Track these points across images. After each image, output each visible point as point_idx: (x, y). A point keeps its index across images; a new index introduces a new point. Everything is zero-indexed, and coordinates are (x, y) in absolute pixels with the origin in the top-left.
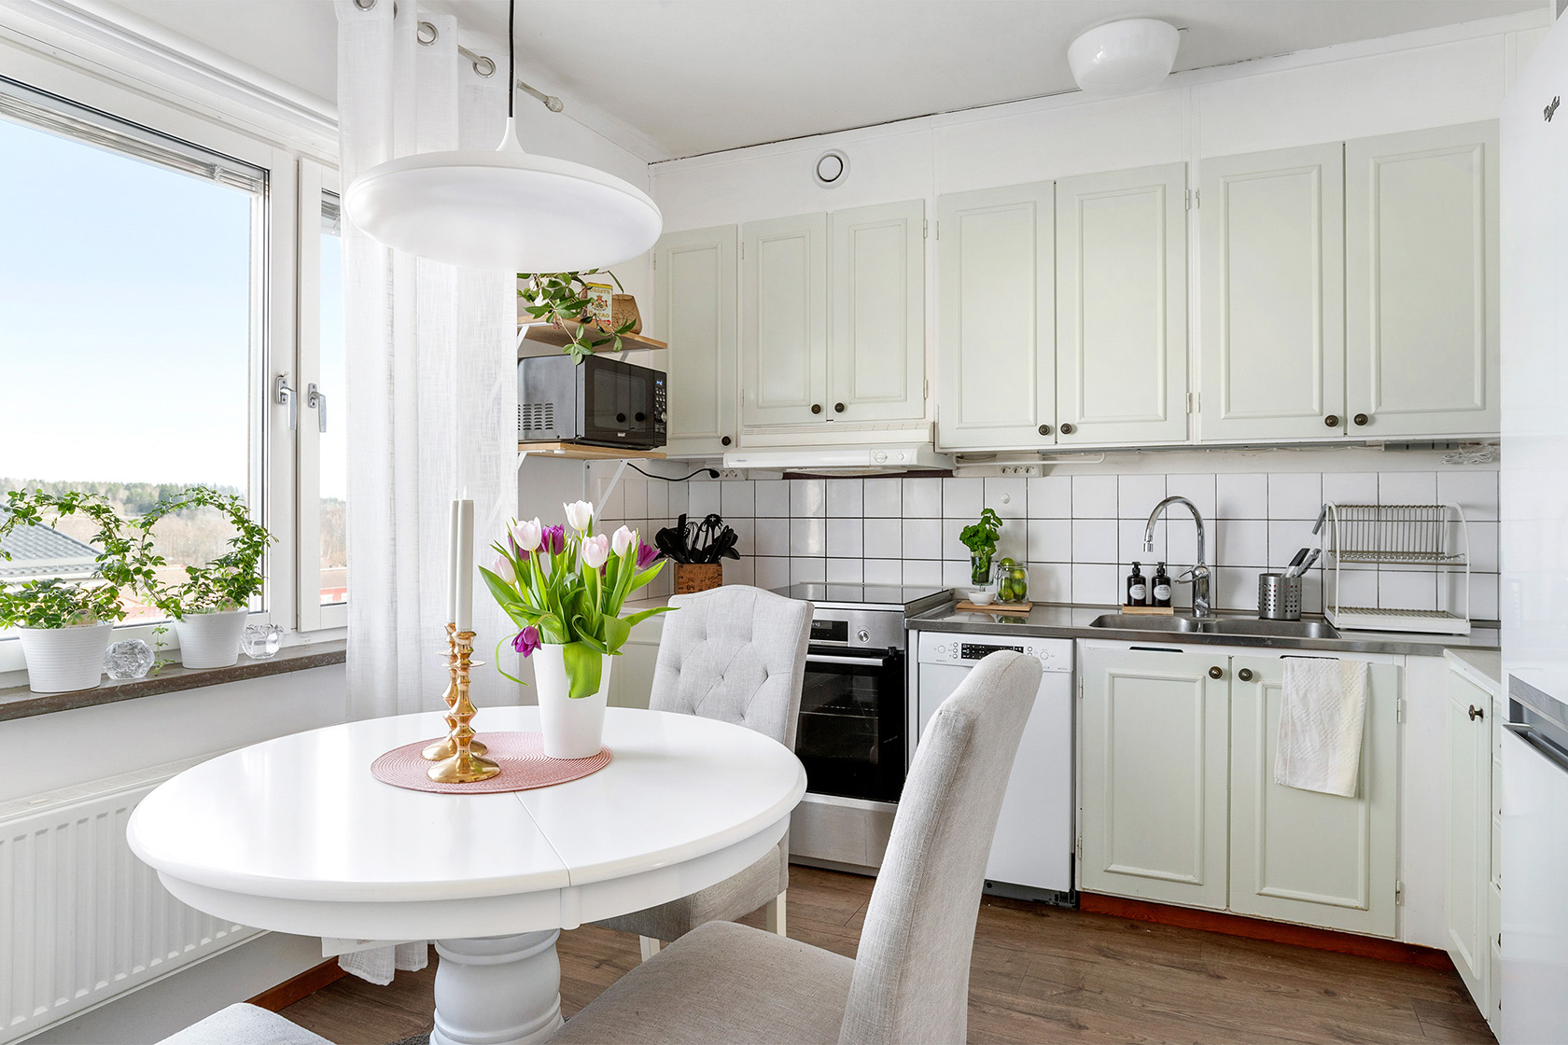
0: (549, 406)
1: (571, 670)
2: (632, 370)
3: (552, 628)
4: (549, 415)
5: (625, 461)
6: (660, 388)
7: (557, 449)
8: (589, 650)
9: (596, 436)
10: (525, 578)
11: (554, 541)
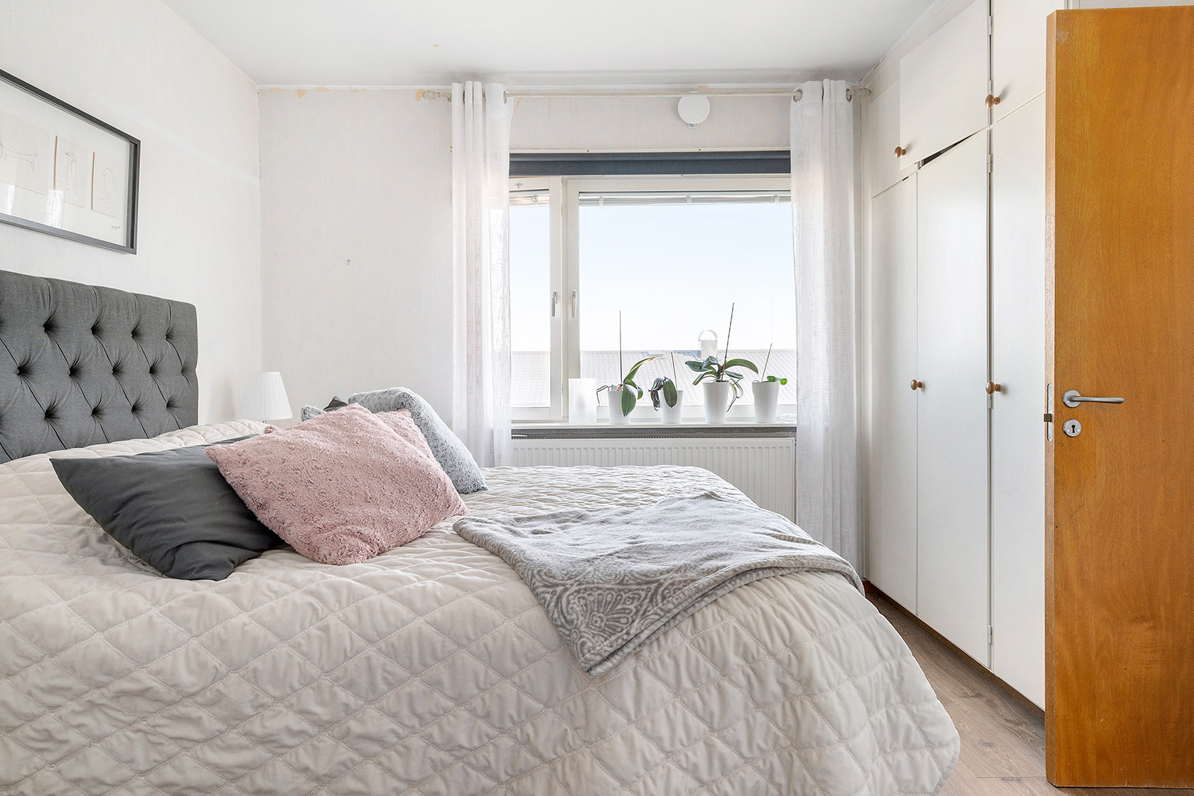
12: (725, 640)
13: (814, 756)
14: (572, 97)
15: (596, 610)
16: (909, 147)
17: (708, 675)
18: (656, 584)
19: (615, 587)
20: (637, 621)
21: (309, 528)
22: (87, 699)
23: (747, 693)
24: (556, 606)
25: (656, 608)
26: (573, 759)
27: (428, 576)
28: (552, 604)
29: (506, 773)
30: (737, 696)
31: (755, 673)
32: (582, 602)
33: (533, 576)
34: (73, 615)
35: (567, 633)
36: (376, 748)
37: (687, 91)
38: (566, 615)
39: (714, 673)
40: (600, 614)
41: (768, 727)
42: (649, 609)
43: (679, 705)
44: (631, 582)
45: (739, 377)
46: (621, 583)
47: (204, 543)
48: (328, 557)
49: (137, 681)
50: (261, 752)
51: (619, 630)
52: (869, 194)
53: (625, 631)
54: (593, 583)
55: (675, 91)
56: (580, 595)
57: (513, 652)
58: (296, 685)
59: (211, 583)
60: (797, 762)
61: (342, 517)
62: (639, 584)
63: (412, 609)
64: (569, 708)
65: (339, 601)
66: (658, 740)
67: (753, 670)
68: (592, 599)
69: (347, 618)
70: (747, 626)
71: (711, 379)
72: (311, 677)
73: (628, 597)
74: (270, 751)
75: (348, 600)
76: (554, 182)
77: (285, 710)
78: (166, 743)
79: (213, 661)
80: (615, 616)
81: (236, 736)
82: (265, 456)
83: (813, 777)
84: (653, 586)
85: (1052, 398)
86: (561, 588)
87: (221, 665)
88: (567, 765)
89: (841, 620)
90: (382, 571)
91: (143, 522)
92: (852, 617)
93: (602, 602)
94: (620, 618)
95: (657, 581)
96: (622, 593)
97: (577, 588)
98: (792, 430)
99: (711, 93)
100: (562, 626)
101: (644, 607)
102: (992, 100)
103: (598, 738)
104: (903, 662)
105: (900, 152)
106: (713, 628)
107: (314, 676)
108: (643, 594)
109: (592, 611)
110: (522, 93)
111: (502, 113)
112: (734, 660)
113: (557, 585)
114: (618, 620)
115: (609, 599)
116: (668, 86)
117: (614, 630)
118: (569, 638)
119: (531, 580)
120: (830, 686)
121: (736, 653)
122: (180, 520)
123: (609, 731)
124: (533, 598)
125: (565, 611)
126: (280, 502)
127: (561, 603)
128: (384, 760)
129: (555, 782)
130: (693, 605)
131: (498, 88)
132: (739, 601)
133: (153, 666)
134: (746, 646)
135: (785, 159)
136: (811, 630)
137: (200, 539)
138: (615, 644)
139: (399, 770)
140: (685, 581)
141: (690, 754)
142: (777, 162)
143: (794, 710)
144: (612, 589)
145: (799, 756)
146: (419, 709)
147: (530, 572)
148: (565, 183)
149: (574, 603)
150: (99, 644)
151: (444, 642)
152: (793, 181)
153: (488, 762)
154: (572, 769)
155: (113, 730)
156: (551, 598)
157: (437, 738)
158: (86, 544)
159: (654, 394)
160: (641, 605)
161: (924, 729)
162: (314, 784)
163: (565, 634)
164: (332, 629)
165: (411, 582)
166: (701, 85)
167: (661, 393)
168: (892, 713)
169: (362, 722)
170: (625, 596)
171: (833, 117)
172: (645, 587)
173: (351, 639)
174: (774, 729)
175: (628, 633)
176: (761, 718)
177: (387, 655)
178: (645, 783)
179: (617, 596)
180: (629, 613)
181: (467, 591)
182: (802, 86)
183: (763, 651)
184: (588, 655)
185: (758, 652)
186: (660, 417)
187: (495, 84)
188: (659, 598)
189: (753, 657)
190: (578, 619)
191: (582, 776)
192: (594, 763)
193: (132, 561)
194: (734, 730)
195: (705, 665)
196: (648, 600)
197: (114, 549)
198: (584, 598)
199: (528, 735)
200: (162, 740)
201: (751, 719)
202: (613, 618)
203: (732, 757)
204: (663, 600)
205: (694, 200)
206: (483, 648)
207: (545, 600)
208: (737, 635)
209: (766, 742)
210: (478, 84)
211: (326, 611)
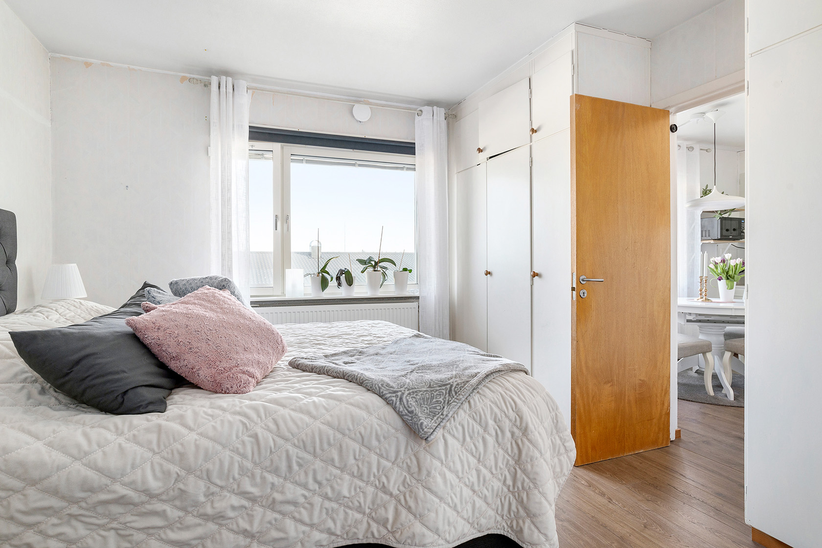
0: (709, 231)
1: (727, 284)
2: (731, 219)
3: (724, 276)
4: (709, 233)
5: (730, 244)
6: (743, 223)
7: (712, 242)
8: (731, 281)
9: (724, 238)
10: (717, 268)
11: (723, 261)
12: (486, 412)
13: (529, 467)
14: (288, 95)
15: (422, 403)
16: (485, 149)
17: (478, 433)
18: (449, 386)
19: (428, 389)
20: (446, 407)
21: (214, 371)
22: (67, 513)
23: (494, 439)
24: (400, 404)
25: (454, 399)
26: (411, 491)
27: (310, 394)
28: (398, 403)
29: (369, 508)
30: (491, 440)
31: (499, 428)
32: (414, 400)
33: (380, 388)
34: (51, 451)
35: (410, 418)
36: (291, 508)
37: (358, 102)
38: (408, 408)
39: (481, 431)
40: (426, 406)
41: (504, 456)
42: (450, 400)
43: (464, 451)
44: (435, 386)
45: (386, 268)
46: (430, 387)
47: (143, 387)
48: (230, 389)
49: (114, 492)
50: (212, 526)
51: (437, 413)
52: (455, 170)
53: (440, 414)
54: (415, 388)
55: (350, 101)
56: (411, 396)
57: (377, 434)
58: (237, 476)
59: (158, 415)
60: (519, 471)
61: (235, 362)
62: (440, 386)
63: (311, 416)
64: (407, 463)
65: (259, 416)
66: (456, 473)
67: (498, 426)
68: (419, 398)
69: (268, 427)
70: (496, 404)
71: (371, 269)
72: (248, 469)
73: (437, 394)
74: (217, 524)
75: (266, 416)
76: (276, 146)
77: (228, 495)
78: (135, 533)
79: (174, 469)
80: (433, 406)
81: (192, 518)
82: (172, 323)
83: (529, 478)
84: (448, 386)
85: (575, 279)
86: (400, 393)
87: (180, 471)
88: (407, 496)
89: (535, 395)
90: (275, 394)
91: (93, 376)
92: (538, 393)
93: (424, 398)
94: (436, 406)
95: (449, 384)
96: (433, 392)
97: (408, 392)
98: (418, 298)
99: (371, 105)
100: (406, 415)
101: (447, 399)
102: (533, 131)
103: (427, 477)
104: (558, 413)
105: (480, 150)
106: (479, 406)
107: (249, 468)
108: (444, 392)
109: (421, 404)
110: (256, 89)
111: (244, 100)
112: (491, 422)
113: (397, 392)
114: (435, 407)
115: (428, 397)
116: (346, 97)
117: (434, 414)
118: (411, 422)
119: (380, 390)
120: (535, 429)
121: (491, 419)
122: (124, 372)
123: (433, 471)
124: (383, 400)
125: (406, 406)
126: (189, 355)
127: (403, 401)
128: (297, 515)
129: (400, 507)
130: (469, 395)
131: (243, 84)
132: (488, 390)
133: (126, 479)
134: (496, 415)
135: (412, 147)
136: (524, 402)
137: (141, 384)
138: (437, 421)
139: (306, 519)
140: (463, 382)
141: (470, 477)
142: (408, 148)
143: (518, 445)
144: (427, 391)
145: (520, 468)
146: (319, 478)
147: (376, 386)
148: (282, 148)
149: (411, 401)
150: (79, 470)
151: (334, 434)
152: (417, 159)
153: (360, 503)
154: (411, 497)
155: (88, 532)
156: (396, 399)
157: (330, 494)
158: (29, 397)
159: (338, 278)
160: (445, 398)
161: (565, 445)
162: (249, 540)
163: (408, 419)
164: (260, 435)
165: (302, 399)
166: (365, 99)
167: (343, 278)
168: (553, 440)
169: (282, 493)
170: (435, 394)
171: (439, 127)
172: (444, 388)
173: (274, 440)
174: (507, 456)
175: (442, 414)
176: (501, 452)
177: (298, 447)
178: (451, 497)
179: (431, 394)
180: (440, 403)
181: (341, 401)
182: (422, 108)
183: (503, 416)
184: (425, 430)
185: (501, 416)
186: (343, 292)
187: (241, 80)
188: (453, 393)
189: (499, 420)
190: (416, 410)
191: (419, 500)
192: (425, 491)
193: (72, 406)
194: (490, 460)
195: (477, 427)
196: (447, 395)
197: (53, 399)
198: (414, 397)
199: (383, 483)
200: (131, 532)
201: (496, 453)
202: (433, 407)
203: (488, 475)
204: (456, 394)
205: (360, 165)
206: (358, 435)
207: (393, 401)
208: (492, 409)
209: (503, 464)
210: (230, 79)
211: (252, 424)
